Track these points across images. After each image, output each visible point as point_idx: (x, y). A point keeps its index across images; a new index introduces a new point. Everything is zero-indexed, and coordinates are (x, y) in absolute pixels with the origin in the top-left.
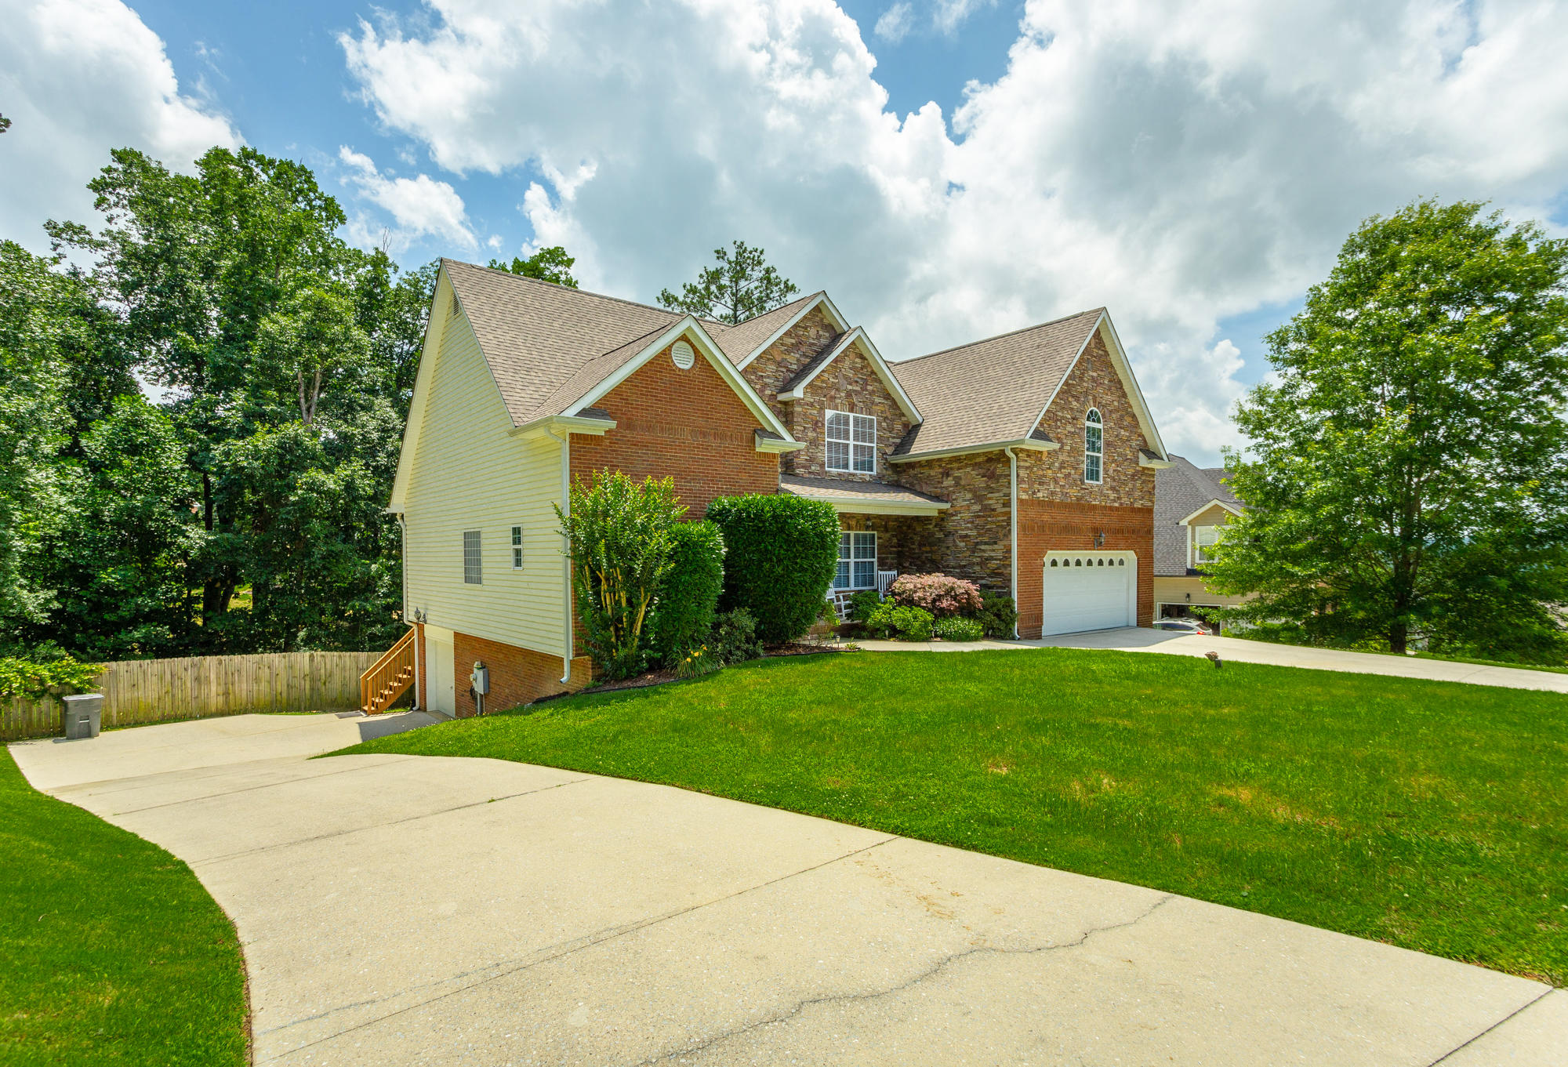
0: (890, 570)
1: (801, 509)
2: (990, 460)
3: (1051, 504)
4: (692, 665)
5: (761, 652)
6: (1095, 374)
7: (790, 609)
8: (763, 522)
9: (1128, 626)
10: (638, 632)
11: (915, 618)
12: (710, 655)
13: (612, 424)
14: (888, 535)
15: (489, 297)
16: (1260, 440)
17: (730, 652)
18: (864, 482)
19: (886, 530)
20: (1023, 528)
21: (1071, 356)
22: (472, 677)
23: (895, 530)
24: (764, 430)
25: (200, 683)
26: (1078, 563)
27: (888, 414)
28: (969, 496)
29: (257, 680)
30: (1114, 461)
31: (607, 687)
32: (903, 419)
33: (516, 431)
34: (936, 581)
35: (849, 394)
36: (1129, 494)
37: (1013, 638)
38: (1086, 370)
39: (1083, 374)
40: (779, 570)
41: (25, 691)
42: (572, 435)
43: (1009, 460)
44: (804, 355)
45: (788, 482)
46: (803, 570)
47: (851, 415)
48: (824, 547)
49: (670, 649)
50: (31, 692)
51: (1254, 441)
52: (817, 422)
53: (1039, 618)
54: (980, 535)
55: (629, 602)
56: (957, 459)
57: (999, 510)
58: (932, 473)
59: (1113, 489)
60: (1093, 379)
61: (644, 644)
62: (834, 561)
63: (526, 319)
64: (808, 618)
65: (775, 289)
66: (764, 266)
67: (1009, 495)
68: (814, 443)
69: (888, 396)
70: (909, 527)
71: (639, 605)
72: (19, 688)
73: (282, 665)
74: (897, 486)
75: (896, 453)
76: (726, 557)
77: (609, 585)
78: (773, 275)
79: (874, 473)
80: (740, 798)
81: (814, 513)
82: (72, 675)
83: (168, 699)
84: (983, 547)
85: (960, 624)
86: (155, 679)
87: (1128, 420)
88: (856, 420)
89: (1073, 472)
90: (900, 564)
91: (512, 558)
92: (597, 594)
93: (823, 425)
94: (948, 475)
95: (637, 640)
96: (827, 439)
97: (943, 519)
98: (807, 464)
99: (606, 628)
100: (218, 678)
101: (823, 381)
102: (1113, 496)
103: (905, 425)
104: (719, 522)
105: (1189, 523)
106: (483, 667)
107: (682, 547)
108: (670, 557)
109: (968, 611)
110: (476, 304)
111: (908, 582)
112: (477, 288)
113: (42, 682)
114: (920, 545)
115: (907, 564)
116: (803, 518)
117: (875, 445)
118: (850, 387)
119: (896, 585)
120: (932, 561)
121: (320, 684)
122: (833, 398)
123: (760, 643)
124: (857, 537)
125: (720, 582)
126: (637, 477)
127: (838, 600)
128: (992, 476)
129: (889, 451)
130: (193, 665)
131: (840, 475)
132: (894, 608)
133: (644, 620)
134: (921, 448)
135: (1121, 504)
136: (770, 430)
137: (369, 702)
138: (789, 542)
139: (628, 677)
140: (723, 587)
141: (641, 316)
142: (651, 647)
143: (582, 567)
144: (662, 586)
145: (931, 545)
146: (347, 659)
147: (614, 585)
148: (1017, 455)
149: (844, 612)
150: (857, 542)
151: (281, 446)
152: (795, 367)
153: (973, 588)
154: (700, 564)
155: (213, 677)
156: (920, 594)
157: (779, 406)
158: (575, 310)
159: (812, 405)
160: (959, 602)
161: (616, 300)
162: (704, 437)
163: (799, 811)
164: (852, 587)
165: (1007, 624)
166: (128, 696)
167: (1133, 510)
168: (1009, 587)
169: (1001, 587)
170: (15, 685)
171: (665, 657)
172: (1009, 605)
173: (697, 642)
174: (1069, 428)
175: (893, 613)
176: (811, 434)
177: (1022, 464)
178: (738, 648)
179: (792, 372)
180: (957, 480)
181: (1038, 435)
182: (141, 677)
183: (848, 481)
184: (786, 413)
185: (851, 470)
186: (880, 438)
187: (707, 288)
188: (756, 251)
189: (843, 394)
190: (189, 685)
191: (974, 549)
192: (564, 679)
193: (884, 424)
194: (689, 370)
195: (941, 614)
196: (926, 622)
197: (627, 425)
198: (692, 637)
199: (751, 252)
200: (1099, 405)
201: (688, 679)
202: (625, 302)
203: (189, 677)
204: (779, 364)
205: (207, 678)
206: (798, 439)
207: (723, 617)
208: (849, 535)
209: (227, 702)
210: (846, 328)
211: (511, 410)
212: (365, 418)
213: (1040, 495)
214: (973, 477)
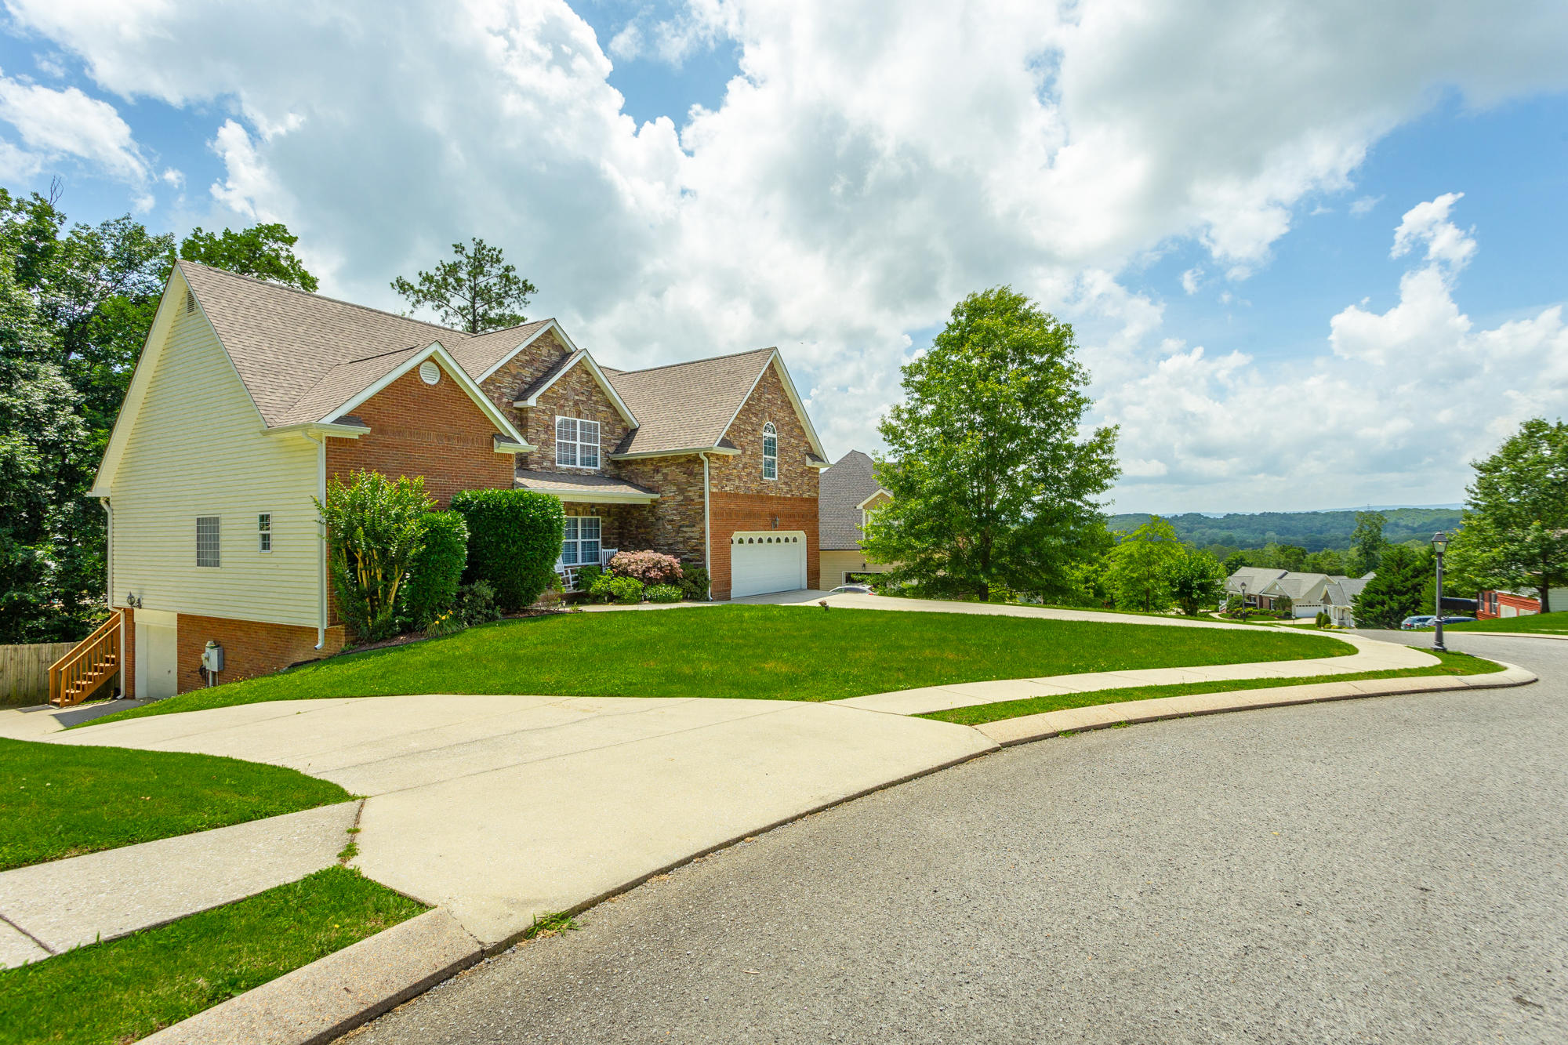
0: (612, 548)
1: (532, 501)
2: (689, 461)
3: (736, 495)
4: (441, 627)
5: (499, 615)
6: (770, 397)
7: (523, 579)
8: (501, 512)
9: (801, 589)
10: (392, 602)
11: (629, 586)
12: (456, 618)
13: (367, 430)
14: (611, 519)
15: (230, 301)
16: (896, 446)
17: (472, 616)
18: (589, 475)
19: (609, 516)
20: (714, 514)
21: (750, 384)
22: (203, 656)
23: (616, 515)
24: (501, 435)
26: (760, 541)
27: (610, 420)
28: (674, 488)
30: (786, 462)
31: (364, 648)
32: (623, 424)
33: (268, 431)
34: (648, 556)
35: (576, 403)
36: (798, 488)
37: (707, 600)
38: (764, 393)
39: (761, 396)
40: (514, 549)
42: (328, 438)
43: (702, 462)
44: (537, 370)
45: (522, 476)
46: (534, 549)
47: (579, 421)
48: (551, 530)
49: (421, 615)
51: (892, 448)
52: (548, 426)
53: (728, 584)
54: (682, 519)
55: (384, 577)
56: (665, 459)
57: (696, 501)
58: (646, 469)
59: (786, 483)
60: (769, 400)
61: (397, 612)
62: (560, 542)
63: (270, 323)
64: (539, 588)
65: (513, 287)
66: (504, 264)
67: (703, 489)
68: (546, 443)
69: (610, 405)
70: (628, 513)
71: (393, 579)
74: (617, 480)
75: (617, 452)
76: (469, 540)
77: (365, 564)
78: (511, 274)
79: (599, 468)
80: (485, 693)
81: (543, 503)
84: (685, 529)
85: (664, 589)
87: (796, 431)
88: (581, 423)
89: (754, 471)
90: (621, 543)
91: (259, 542)
92: (354, 571)
93: (554, 428)
94: (658, 472)
95: (391, 608)
96: (557, 440)
97: (654, 507)
98: (540, 461)
99: (363, 598)
101: (553, 392)
102: (785, 489)
103: (625, 429)
104: (462, 511)
105: (864, 507)
106: (217, 645)
107: (432, 532)
108: (422, 541)
109: (671, 579)
110: (217, 308)
111: (623, 558)
112: (217, 292)
114: (637, 527)
115: (626, 543)
116: (534, 508)
117: (599, 445)
118: (576, 398)
119: (614, 560)
120: (647, 541)
122: (563, 406)
123: (498, 608)
124: (583, 520)
125: (463, 560)
126: (392, 475)
127: (567, 574)
128: (691, 474)
129: (611, 450)
131: (568, 469)
132: (612, 579)
133: (398, 591)
134: (636, 449)
135: (793, 495)
136: (506, 435)
137: (62, 694)
138: (522, 526)
139: (384, 639)
140: (467, 563)
141: (385, 323)
142: (404, 614)
143: (339, 549)
144: (415, 564)
145: (646, 527)
147: (370, 564)
148: (708, 458)
149: (572, 583)
150: (584, 525)
152: (529, 379)
153: (676, 562)
154: (447, 545)
156: (633, 567)
157: (515, 411)
158: (318, 315)
159: (544, 412)
160: (664, 572)
161: (358, 307)
162: (449, 440)
163: (523, 694)
164: (580, 562)
165: (702, 589)
167: (803, 499)
168: (704, 560)
169: (698, 560)
171: (415, 622)
172: (704, 574)
173: (444, 609)
174: (750, 437)
175: (612, 582)
176: (543, 436)
177: (713, 465)
178: (479, 613)
179: (526, 383)
180: (665, 475)
181: (725, 443)
183: (575, 475)
184: (521, 420)
185: (578, 465)
186: (603, 440)
187: (444, 279)
188: (494, 250)
189: (571, 403)
191: (678, 530)
192: (319, 646)
193: (606, 428)
194: (435, 386)
195: (651, 582)
196: (637, 589)
197: (380, 430)
198: (439, 604)
199: (489, 251)
200: (773, 420)
201: (437, 637)
202: (367, 309)
204: (515, 377)
206: (530, 441)
207: (466, 588)
208: (576, 520)
210: (573, 349)
211: (262, 412)
212: (28, 388)
213: (727, 489)
214: (677, 474)
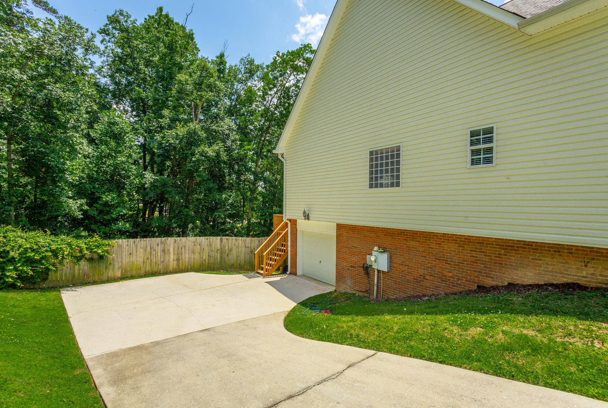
25: (165, 254)
29: (194, 252)
41: (72, 256)
50: (75, 257)
72: (68, 255)
73: (206, 244)
82: (98, 247)
83: (148, 262)
86: (142, 250)
100: (174, 250)
113: (81, 251)
121: (226, 256)
130: (162, 243)
146: (240, 241)
151: (189, 133)
155: (172, 250)
166: (127, 260)
170: (66, 253)
182: (134, 249)
190: (159, 254)
203: (159, 249)
205: (169, 250)
209: (178, 265)
